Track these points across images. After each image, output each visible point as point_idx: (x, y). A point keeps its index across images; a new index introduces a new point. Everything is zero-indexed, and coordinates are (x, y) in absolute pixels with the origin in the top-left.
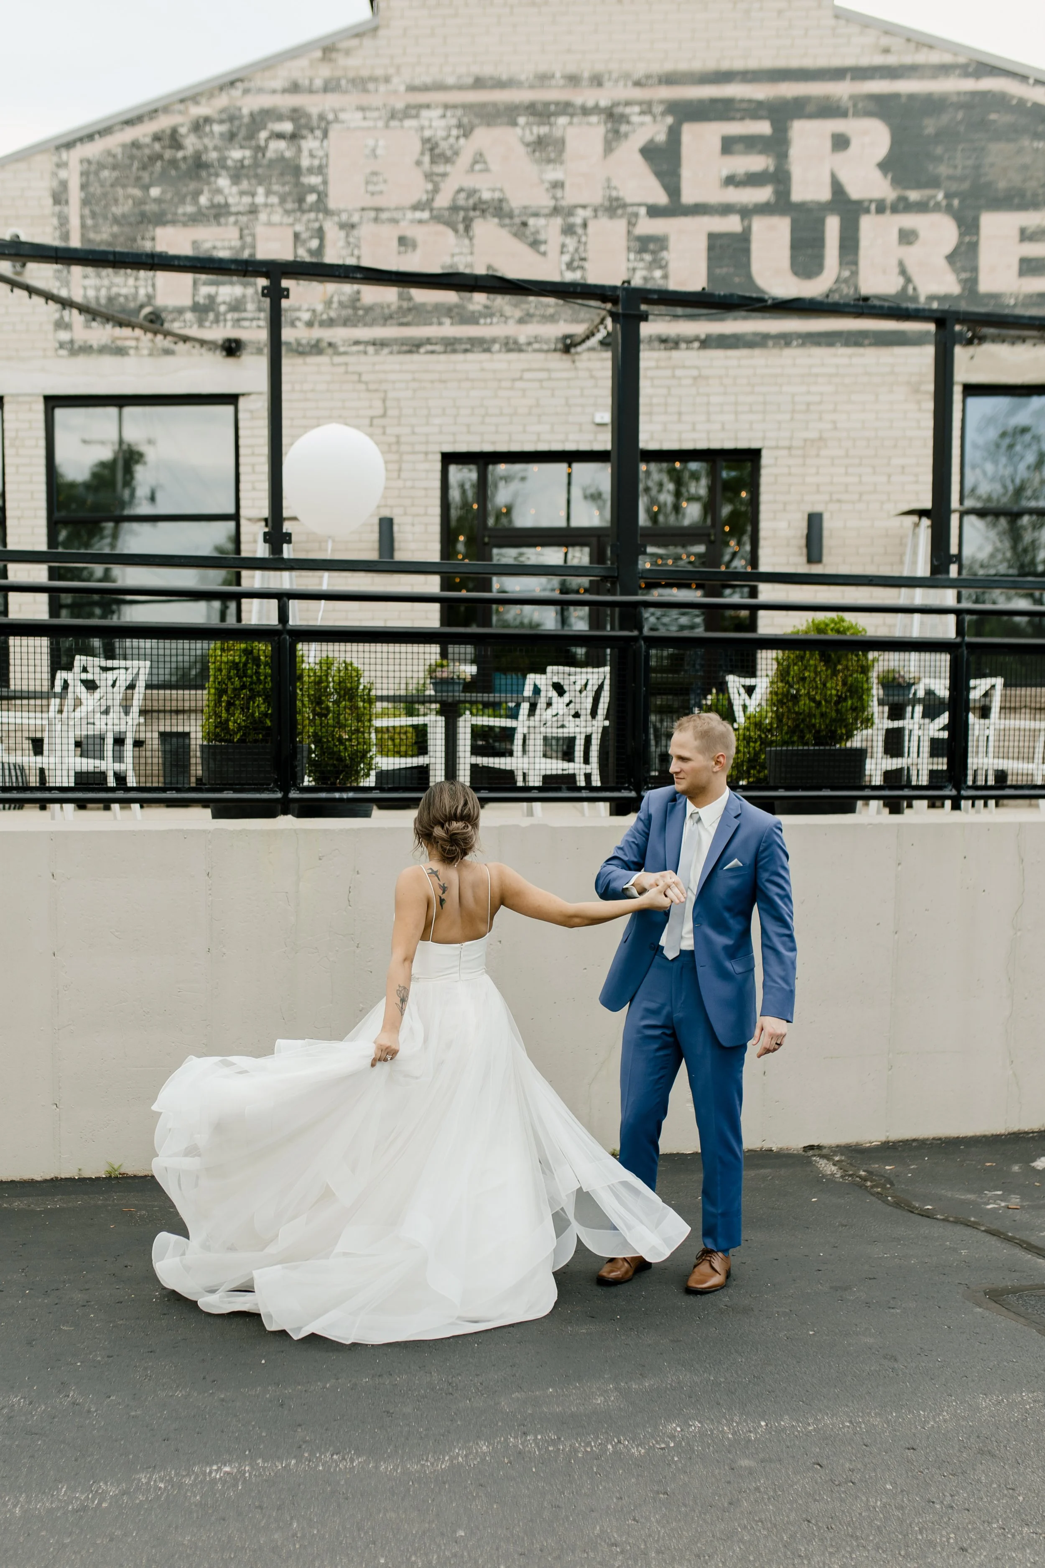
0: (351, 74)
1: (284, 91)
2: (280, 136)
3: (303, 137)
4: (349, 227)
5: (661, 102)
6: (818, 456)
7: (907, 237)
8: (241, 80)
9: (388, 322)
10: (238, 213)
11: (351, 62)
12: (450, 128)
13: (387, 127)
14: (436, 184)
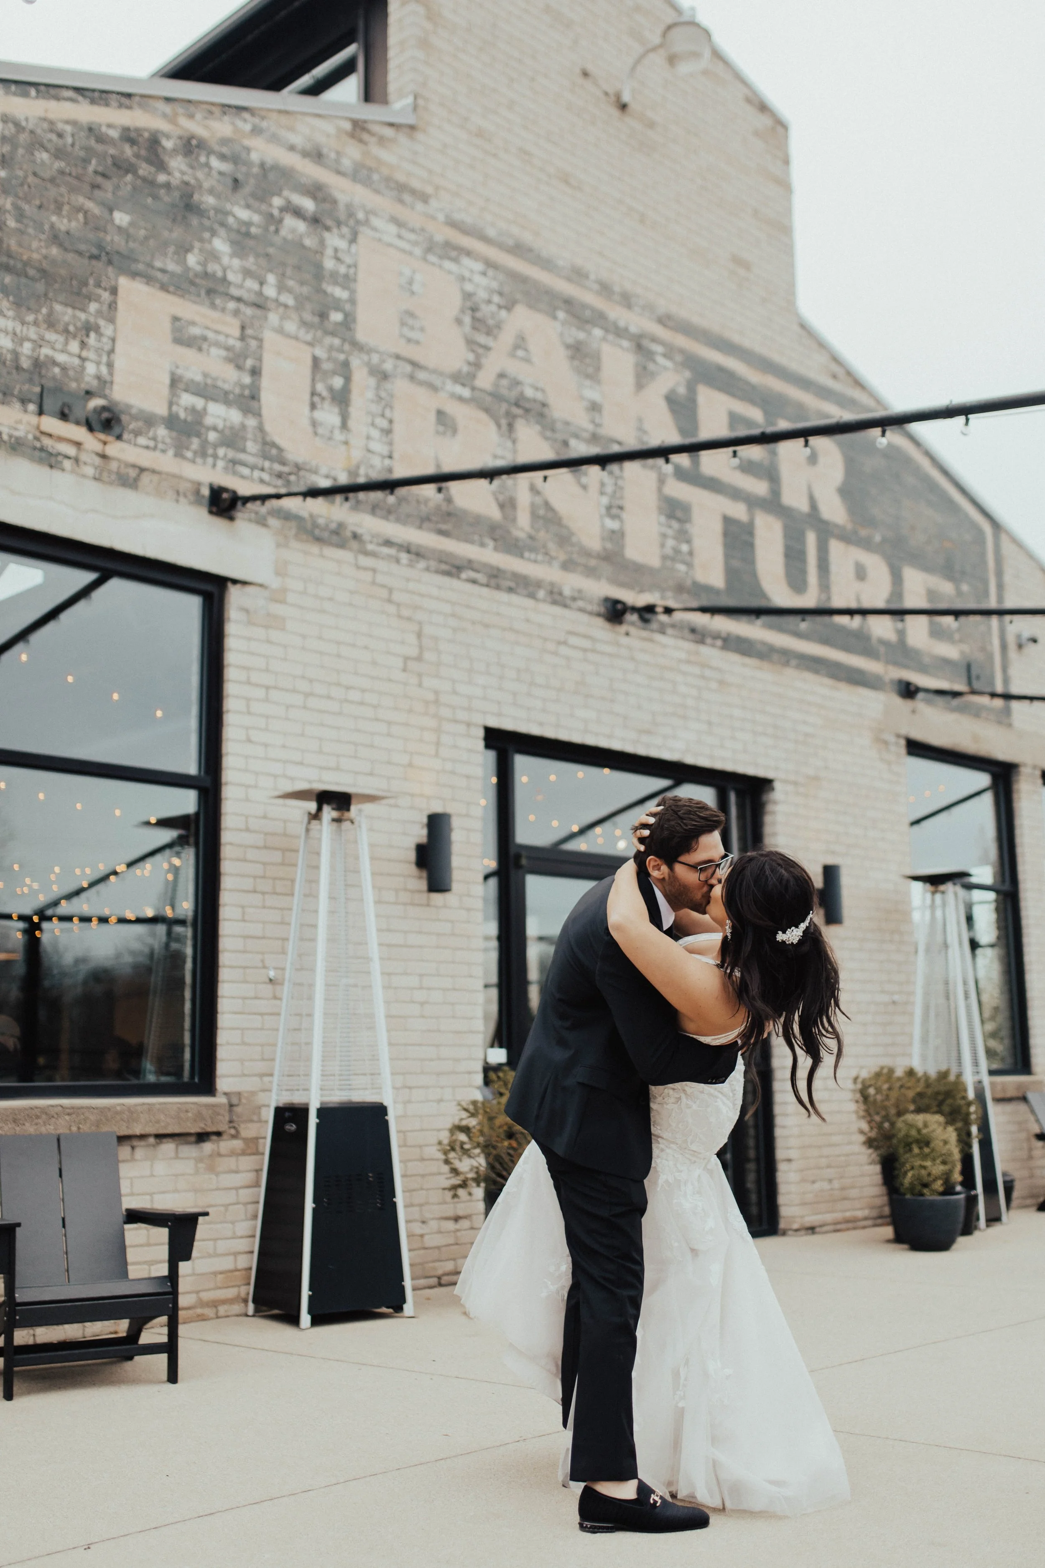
0: (385, 171)
1: (305, 154)
2: (298, 213)
3: (328, 229)
4: (381, 375)
5: (682, 351)
6: (816, 797)
7: (860, 572)
9: (426, 525)
10: (239, 300)
11: (384, 155)
12: (492, 291)
13: (425, 259)
14: (478, 356)
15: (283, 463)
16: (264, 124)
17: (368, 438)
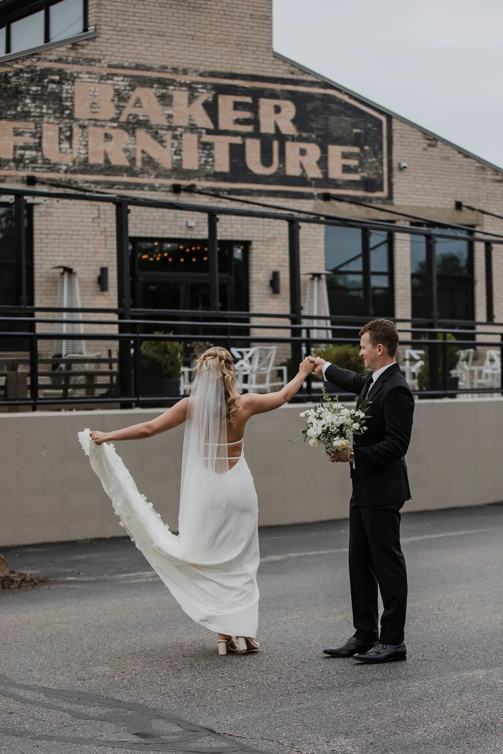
0: (84, 57)
1: (56, 61)
2: (53, 82)
3: (64, 84)
4: (83, 127)
5: (211, 84)
6: (273, 245)
7: (303, 152)
8: (36, 54)
9: (100, 173)
10: (34, 116)
11: (84, 51)
12: (126, 86)
13: (99, 83)
14: (120, 111)
15: (49, 163)
16: (41, 56)
17: (79, 149)
